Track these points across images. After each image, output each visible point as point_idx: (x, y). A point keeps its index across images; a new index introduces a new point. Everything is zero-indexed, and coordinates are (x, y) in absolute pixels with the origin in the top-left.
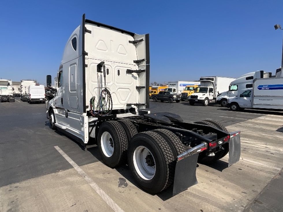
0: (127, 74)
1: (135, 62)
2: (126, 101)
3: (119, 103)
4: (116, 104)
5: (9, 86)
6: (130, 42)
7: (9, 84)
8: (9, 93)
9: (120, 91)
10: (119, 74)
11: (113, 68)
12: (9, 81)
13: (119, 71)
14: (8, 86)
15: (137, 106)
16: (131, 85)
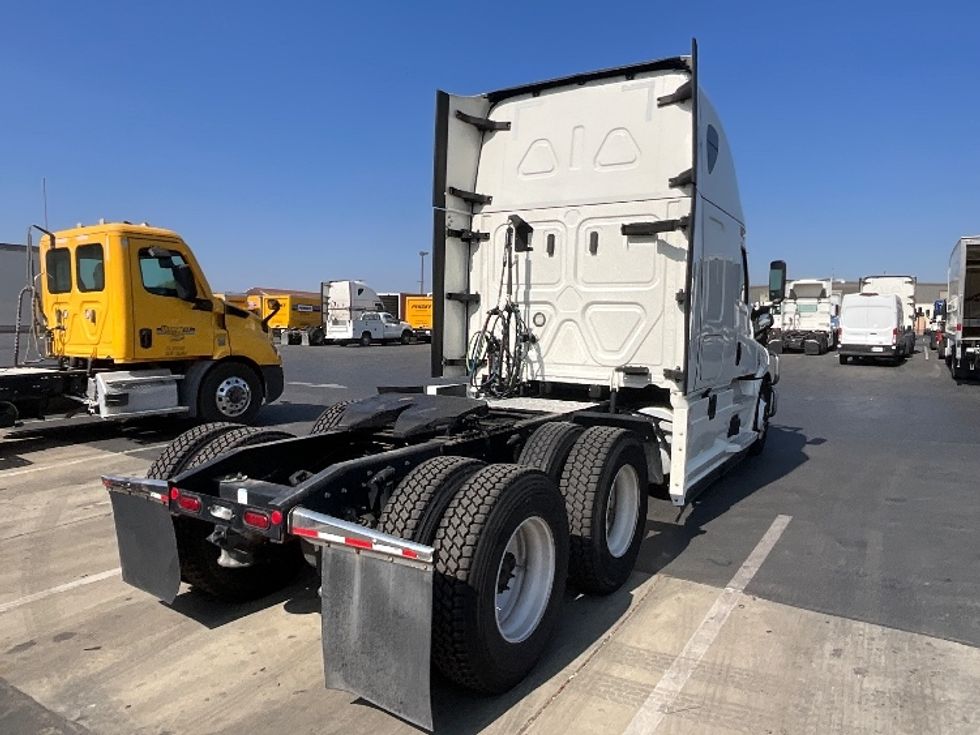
0: (630, 244)
1: (675, 183)
2: (623, 354)
3: (591, 362)
4: (580, 363)
5: (823, 300)
6: (663, 102)
7: (823, 295)
8: (821, 324)
9: (595, 312)
10: (594, 249)
11: (572, 227)
12: (824, 282)
13: (594, 237)
14: (819, 298)
15: (677, 381)
16: (653, 286)
